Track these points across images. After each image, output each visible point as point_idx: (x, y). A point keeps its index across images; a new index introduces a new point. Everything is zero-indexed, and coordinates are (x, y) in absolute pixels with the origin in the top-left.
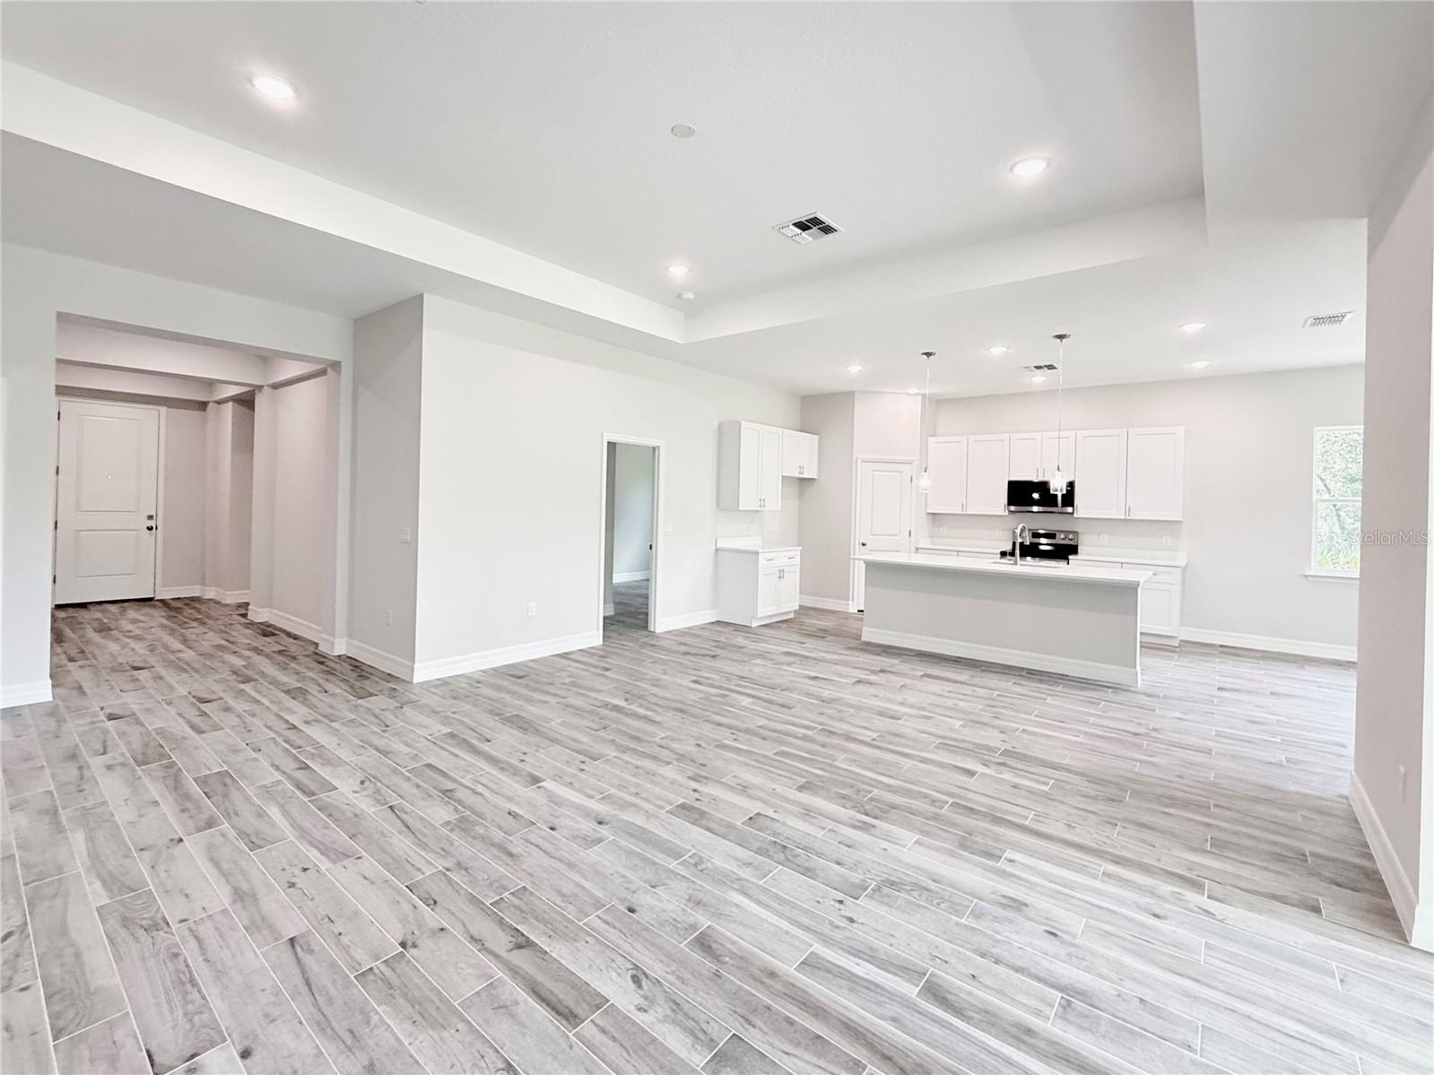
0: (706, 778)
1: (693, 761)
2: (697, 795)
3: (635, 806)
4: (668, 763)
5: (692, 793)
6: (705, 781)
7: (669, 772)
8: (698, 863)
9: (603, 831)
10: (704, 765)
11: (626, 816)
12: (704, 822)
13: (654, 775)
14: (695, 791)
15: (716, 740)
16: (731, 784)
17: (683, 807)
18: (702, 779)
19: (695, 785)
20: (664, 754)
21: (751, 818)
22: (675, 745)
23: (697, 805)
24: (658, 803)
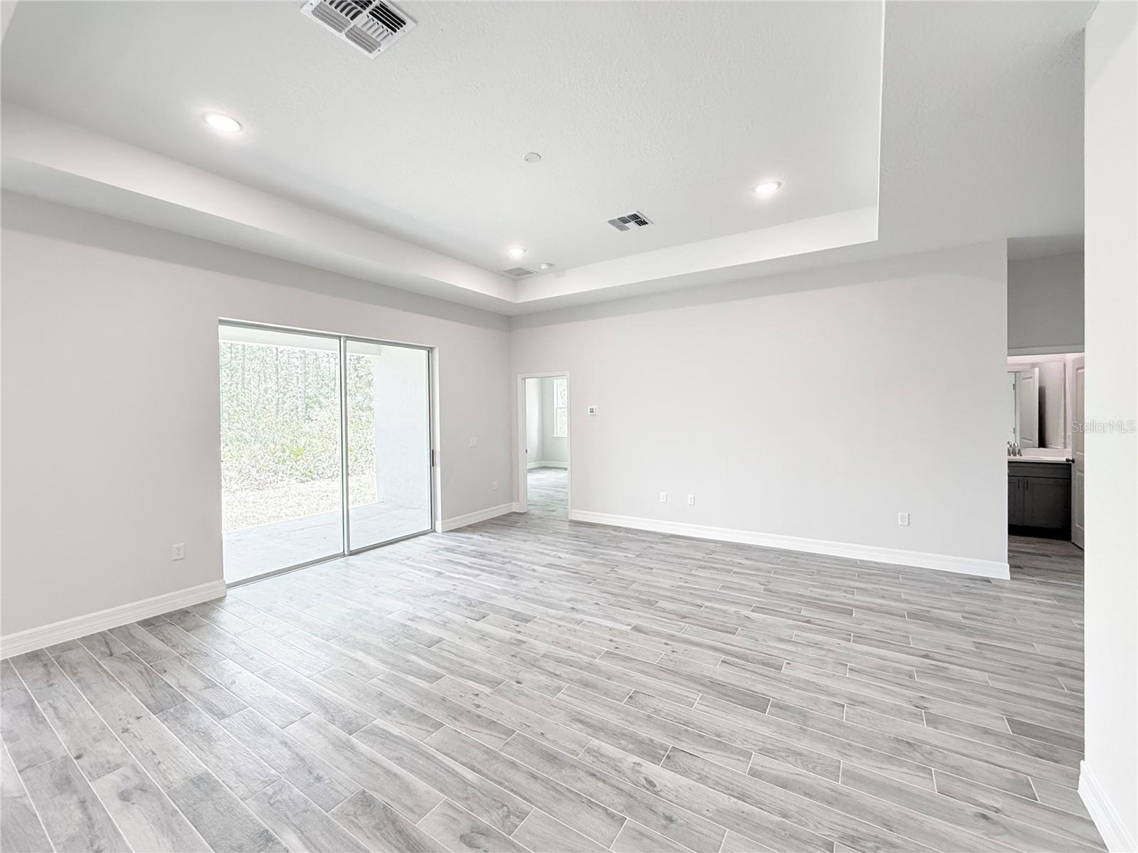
0: (512, 643)
1: (523, 660)
2: (518, 629)
3: (558, 619)
4: (544, 656)
5: (521, 630)
6: (512, 641)
7: (542, 647)
8: (516, 596)
9: (569, 605)
10: (513, 656)
11: (561, 613)
12: (513, 613)
13: (553, 642)
14: (519, 632)
15: (500, 692)
16: (492, 640)
17: (527, 621)
18: (515, 642)
19: (520, 637)
20: (551, 666)
21: (484, 617)
22: (544, 679)
23: (517, 623)
24: (543, 622)
